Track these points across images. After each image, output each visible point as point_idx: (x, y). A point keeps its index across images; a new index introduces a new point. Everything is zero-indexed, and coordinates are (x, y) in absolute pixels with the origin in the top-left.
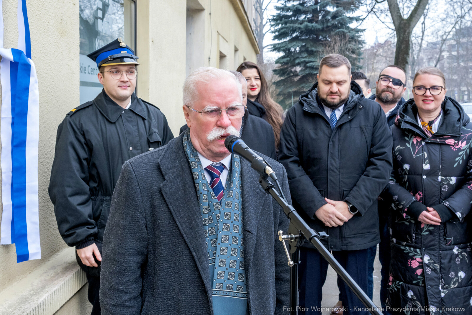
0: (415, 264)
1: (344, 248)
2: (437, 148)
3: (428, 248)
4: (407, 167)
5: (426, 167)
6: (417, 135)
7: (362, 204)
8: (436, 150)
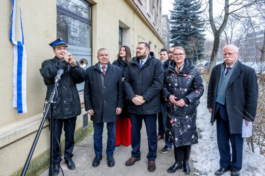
0: (172, 122)
1: (143, 113)
2: (181, 77)
3: (176, 116)
4: (170, 85)
5: (176, 85)
6: (174, 73)
7: (147, 97)
8: (180, 78)
